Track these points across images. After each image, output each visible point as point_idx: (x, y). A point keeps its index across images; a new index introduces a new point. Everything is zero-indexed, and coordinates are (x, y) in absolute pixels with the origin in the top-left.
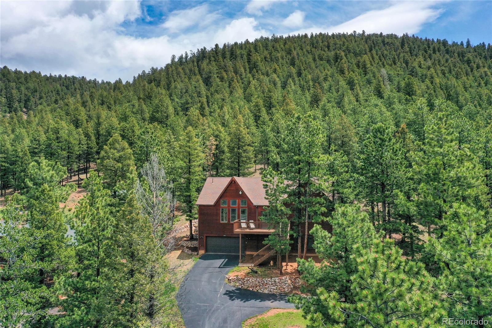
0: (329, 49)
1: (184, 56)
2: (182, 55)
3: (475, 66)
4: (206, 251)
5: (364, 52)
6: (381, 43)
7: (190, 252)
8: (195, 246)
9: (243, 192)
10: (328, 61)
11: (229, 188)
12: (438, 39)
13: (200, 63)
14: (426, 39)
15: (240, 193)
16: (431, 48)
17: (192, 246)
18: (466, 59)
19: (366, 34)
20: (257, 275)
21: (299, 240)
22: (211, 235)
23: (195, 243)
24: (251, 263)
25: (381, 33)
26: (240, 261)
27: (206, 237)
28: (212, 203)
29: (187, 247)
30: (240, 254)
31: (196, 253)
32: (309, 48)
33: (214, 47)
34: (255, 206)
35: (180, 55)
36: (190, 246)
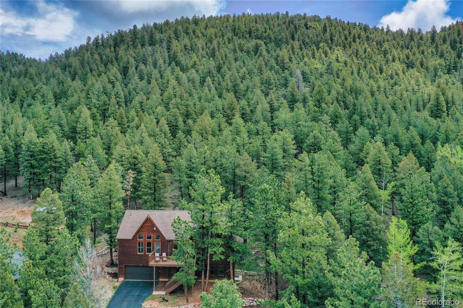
0: (250, 36)
1: (100, 37)
2: (98, 36)
3: (390, 58)
4: (125, 278)
5: (285, 40)
6: (304, 27)
7: (111, 278)
8: (115, 272)
9: (157, 228)
10: (248, 52)
11: (145, 224)
12: (359, 23)
13: (117, 48)
14: (348, 23)
15: (155, 229)
16: (352, 36)
17: (113, 272)
18: (383, 49)
19: (290, 15)
20: (167, 303)
21: (203, 273)
22: (129, 265)
23: (115, 270)
24: (164, 291)
25: (305, 14)
26: (154, 289)
27: (125, 266)
28: (130, 238)
29: (108, 273)
30: (154, 281)
31: (116, 280)
32: (230, 35)
33: (132, 28)
34: (167, 240)
35: (96, 36)
36: (110, 272)
